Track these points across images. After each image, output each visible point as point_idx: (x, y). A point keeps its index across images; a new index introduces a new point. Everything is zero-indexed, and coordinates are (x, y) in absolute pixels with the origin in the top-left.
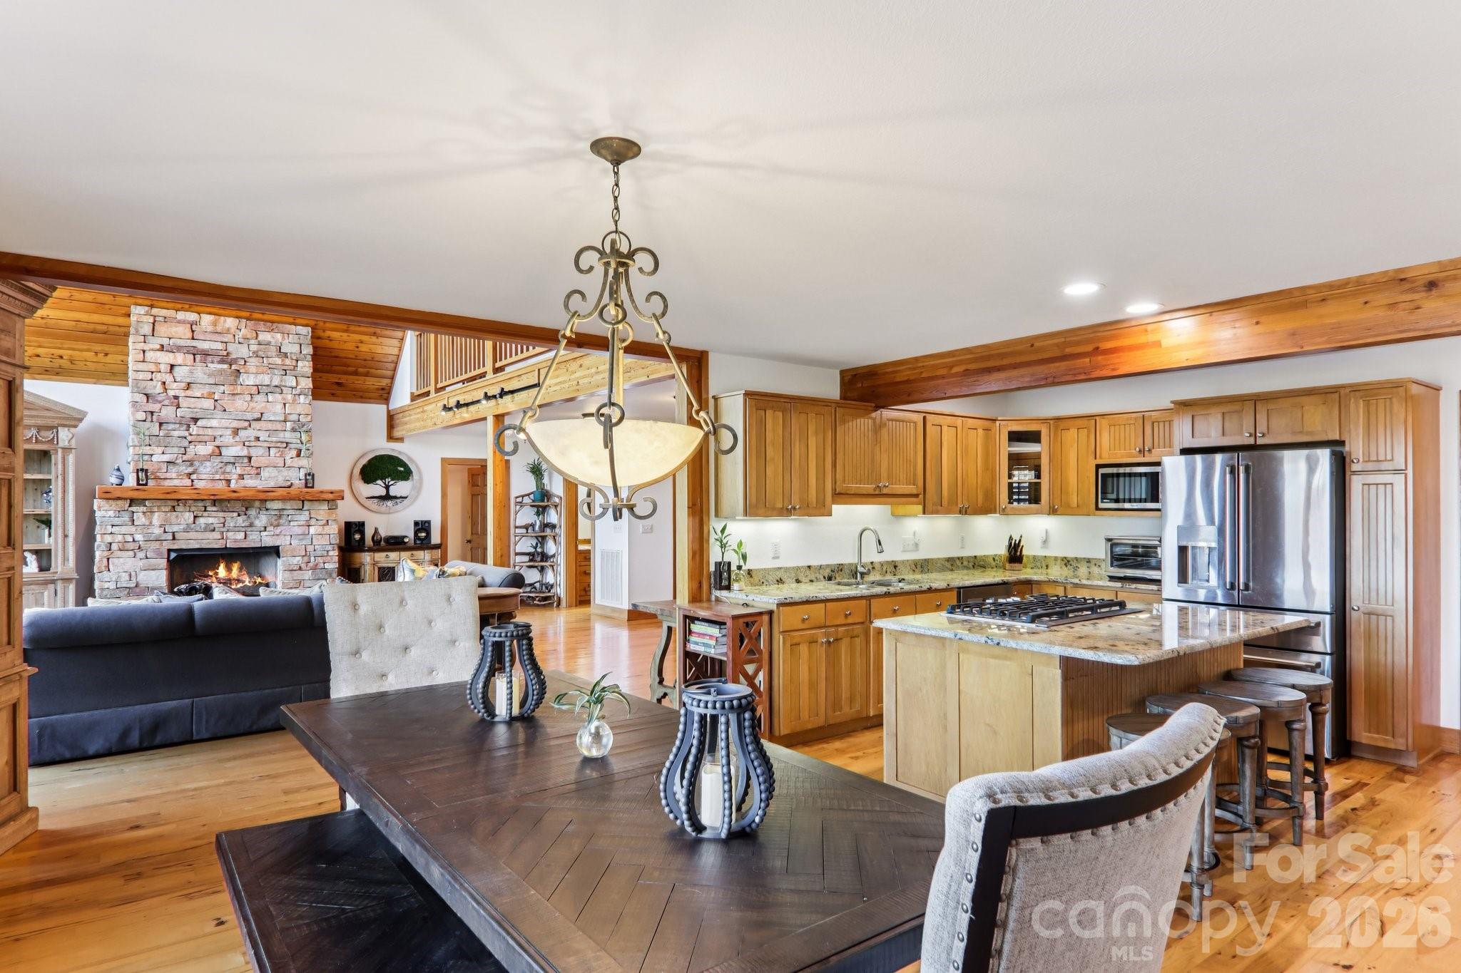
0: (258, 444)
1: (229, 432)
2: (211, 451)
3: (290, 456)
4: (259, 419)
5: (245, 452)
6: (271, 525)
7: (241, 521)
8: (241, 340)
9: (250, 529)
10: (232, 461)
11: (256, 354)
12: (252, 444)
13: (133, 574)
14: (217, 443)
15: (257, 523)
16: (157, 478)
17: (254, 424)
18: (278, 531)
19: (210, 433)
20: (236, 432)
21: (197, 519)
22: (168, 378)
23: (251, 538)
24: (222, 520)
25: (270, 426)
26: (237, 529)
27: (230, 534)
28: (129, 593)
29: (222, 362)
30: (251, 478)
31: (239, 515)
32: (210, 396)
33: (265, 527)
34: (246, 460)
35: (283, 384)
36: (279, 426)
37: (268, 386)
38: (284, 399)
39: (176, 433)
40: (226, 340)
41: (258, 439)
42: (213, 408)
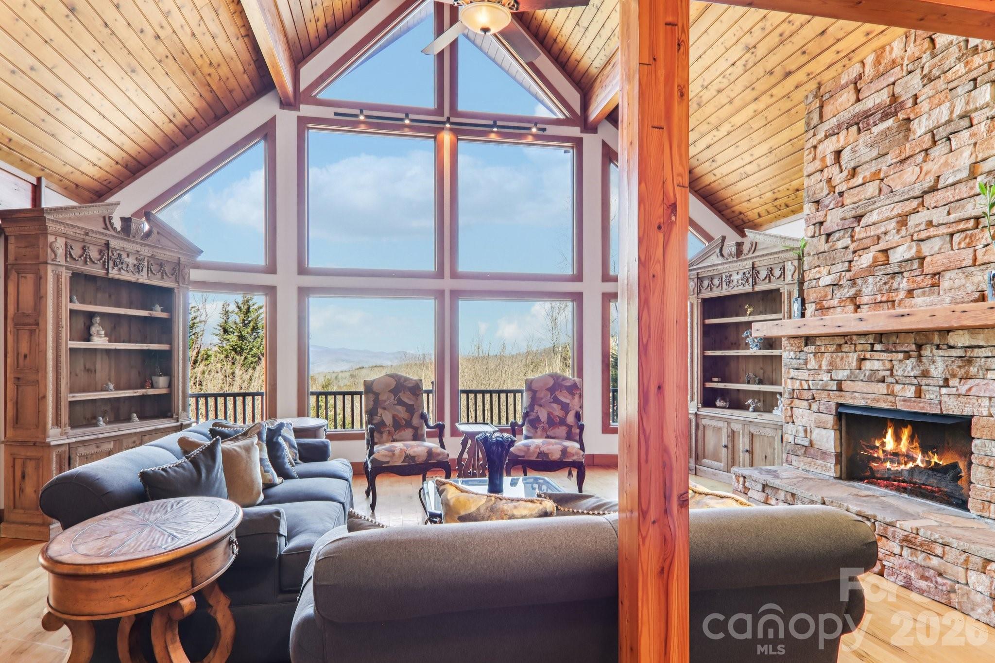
0: (932, 231)
1: (892, 225)
2: (871, 260)
3: (984, 242)
4: (933, 189)
5: (912, 253)
6: (954, 376)
7: (909, 367)
8: (910, 67)
9: (924, 381)
10: (897, 270)
11: (928, 79)
12: (923, 235)
13: (809, 429)
14: (882, 245)
15: (933, 372)
16: (822, 308)
17: (929, 200)
18: (963, 389)
19: (872, 234)
20: (903, 220)
21: (863, 362)
22: (835, 169)
23: (927, 396)
24: (888, 366)
25: (950, 195)
26: (907, 381)
27: (898, 387)
28: (805, 452)
29: (885, 117)
30: (924, 294)
31: (909, 357)
32: (876, 176)
33: (946, 380)
34: (916, 265)
35: (972, 106)
36: (963, 190)
37: (949, 122)
38: (973, 135)
39: (840, 244)
40: (892, 80)
41: (930, 224)
42: (877, 192)
